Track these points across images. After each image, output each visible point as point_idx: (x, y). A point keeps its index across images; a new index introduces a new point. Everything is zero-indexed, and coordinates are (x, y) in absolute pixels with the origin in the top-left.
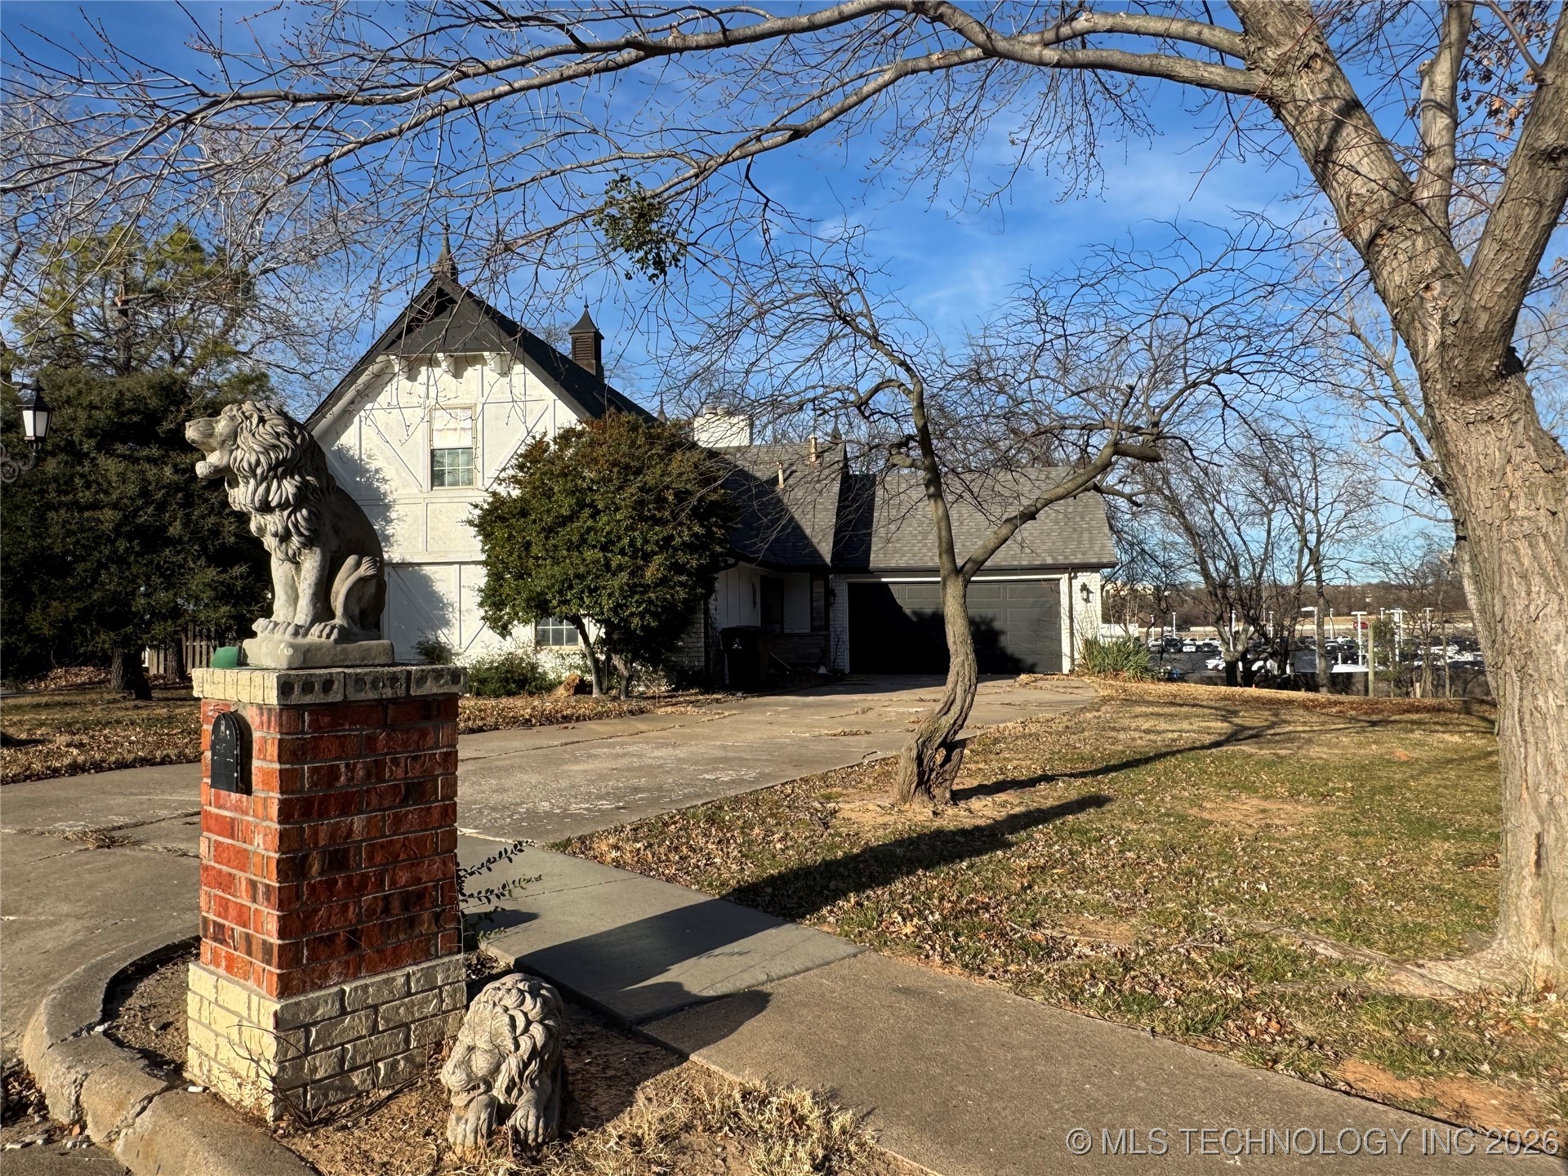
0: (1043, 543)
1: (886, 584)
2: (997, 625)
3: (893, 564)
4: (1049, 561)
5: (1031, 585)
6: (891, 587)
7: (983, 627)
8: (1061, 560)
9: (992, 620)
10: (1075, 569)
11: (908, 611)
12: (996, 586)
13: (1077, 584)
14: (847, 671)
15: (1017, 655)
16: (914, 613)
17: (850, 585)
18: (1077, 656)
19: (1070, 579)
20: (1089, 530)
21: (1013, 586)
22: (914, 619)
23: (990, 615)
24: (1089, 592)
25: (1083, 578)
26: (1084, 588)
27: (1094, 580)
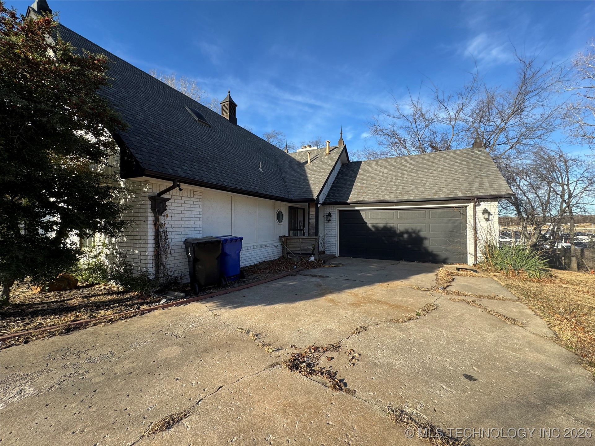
0: (454, 185)
1: (358, 210)
2: (422, 234)
3: (361, 199)
4: (460, 195)
5: (446, 210)
6: (361, 212)
7: (414, 235)
8: (468, 194)
9: (419, 231)
10: (479, 200)
11: (369, 225)
12: (423, 211)
13: (480, 209)
14: (337, 254)
15: (435, 252)
16: (373, 226)
17: (340, 211)
18: (479, 254)
19: (475, 206)
20: (487, 176)
21: (434, 211)
22: (373, 229)
23: (418, 228)
24: (489, 214)
25: (484, 205)
26: (485, 211)
27: (493, 207)
